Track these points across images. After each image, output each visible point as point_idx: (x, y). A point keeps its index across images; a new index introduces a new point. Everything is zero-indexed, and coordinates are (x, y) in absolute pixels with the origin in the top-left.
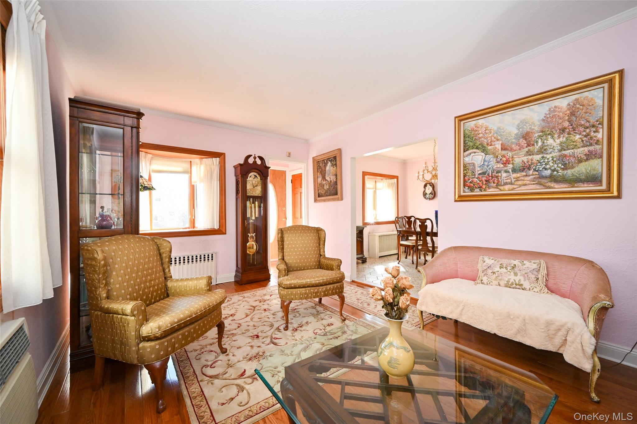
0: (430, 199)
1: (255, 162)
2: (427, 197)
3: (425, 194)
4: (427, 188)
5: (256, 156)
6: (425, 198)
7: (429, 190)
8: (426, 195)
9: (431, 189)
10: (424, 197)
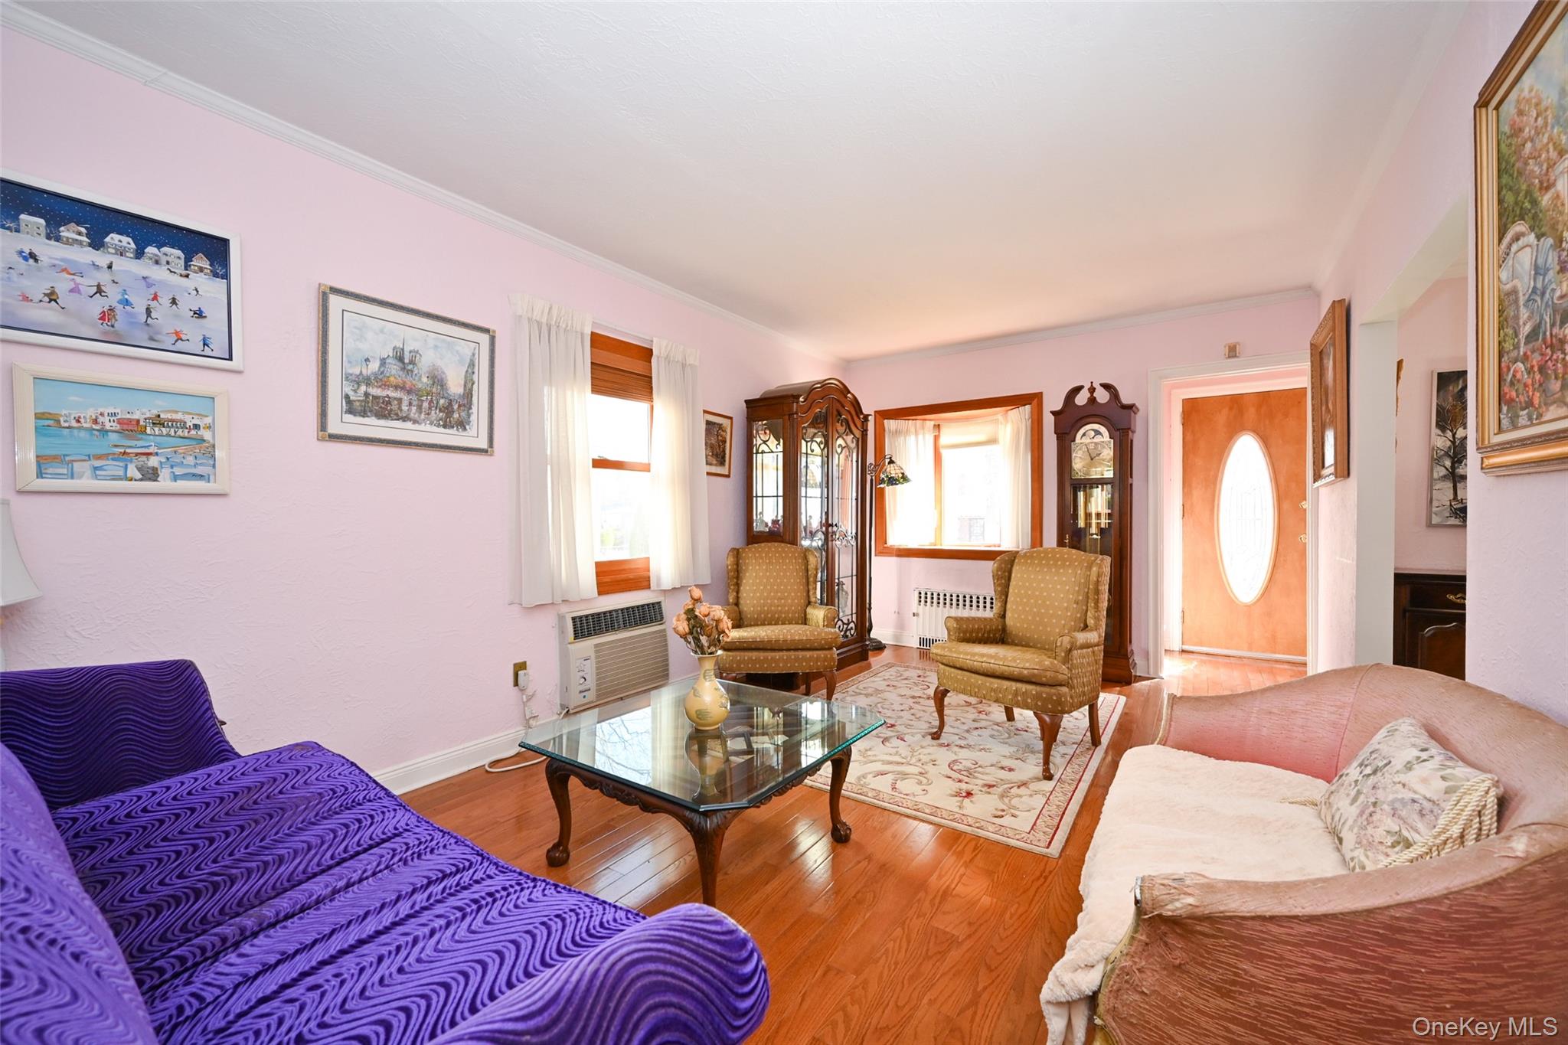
1: (1092, 400)
5: (1096, 385)
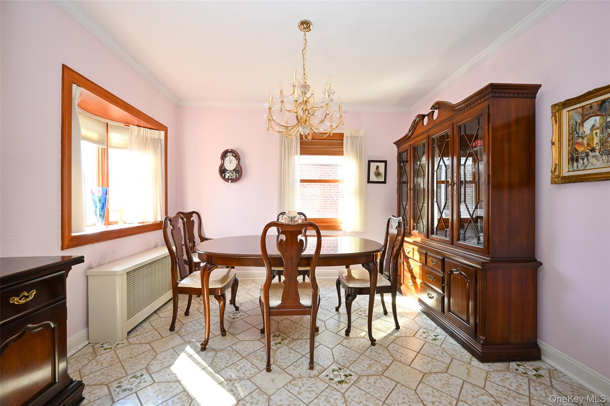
0: (233, 180)
2: (227, 177)
3: (222, 171)
4: (227, 160)
6: (224, 178)
7: (230, 164)
8: (224, 173)
9: (235, 162)
10: (221, 175)
